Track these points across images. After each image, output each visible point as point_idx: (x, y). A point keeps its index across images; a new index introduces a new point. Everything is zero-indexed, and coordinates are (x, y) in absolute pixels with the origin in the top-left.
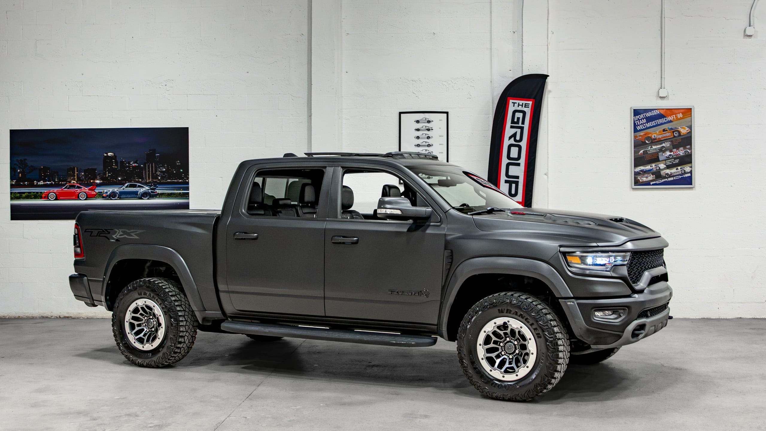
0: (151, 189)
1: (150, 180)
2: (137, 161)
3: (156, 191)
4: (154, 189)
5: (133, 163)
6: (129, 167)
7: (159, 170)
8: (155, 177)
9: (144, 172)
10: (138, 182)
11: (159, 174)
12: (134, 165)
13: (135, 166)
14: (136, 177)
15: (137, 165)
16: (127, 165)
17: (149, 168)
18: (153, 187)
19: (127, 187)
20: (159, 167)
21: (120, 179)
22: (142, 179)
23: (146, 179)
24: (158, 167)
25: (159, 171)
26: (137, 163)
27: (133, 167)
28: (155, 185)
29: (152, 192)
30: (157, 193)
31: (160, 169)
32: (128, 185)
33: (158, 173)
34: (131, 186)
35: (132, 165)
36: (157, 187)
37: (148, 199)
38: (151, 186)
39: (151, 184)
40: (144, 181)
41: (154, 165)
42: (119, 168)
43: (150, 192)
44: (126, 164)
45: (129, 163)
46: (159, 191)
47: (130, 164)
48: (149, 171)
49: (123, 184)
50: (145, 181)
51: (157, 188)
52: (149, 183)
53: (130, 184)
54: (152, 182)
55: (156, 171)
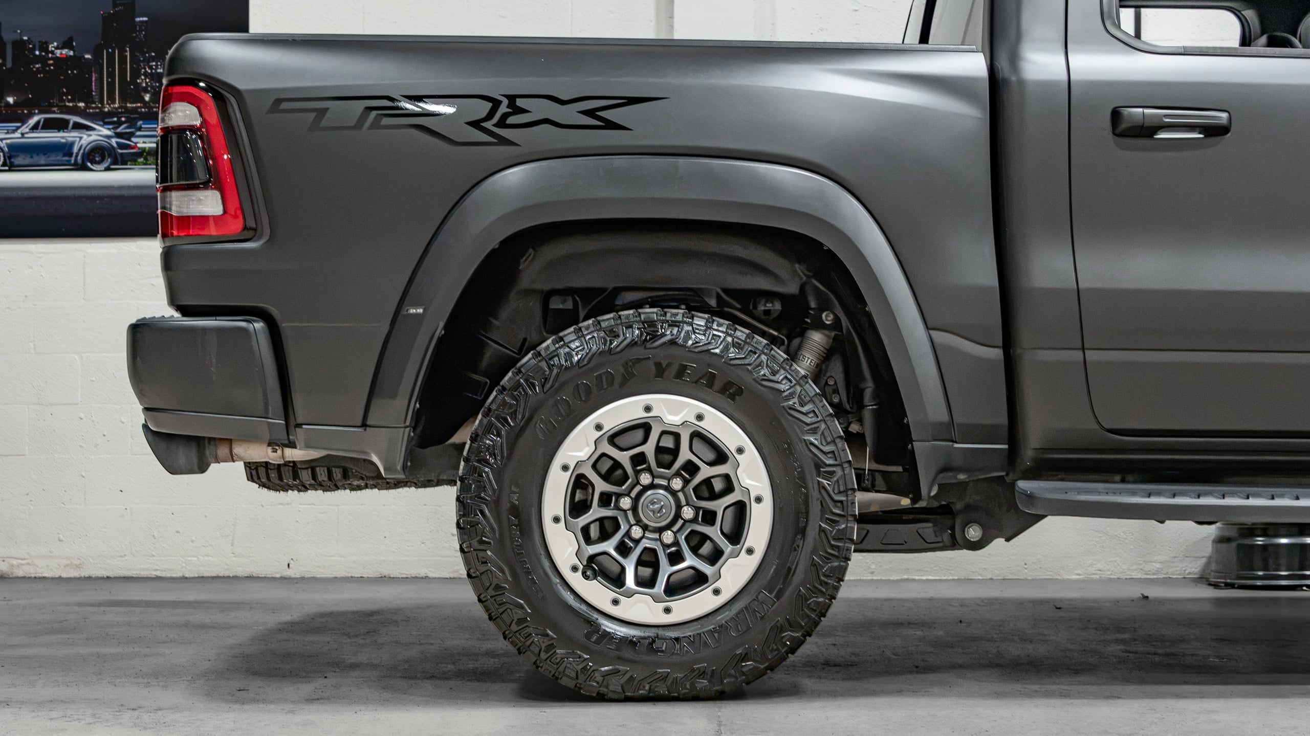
0: (118, 135)
1: (114, 102)
2: (71, 40)
3: (136, 143)
4: (129, 136)
5: (57, 48)
6: (43, 60)
7: (146, 72)
8: (131, 92)
9: (94, 79)
10: (75, 111)
11: (147, 83)
12: (61, 54)
13: (68, 58)
14: (66, 94)
15: (71, 53)
16: (37, 53)
17: (111, 63)
18: (125, 129)
19: (35, 128)
20: (148, 61)
21: (10, 100)
22: (88, 99)
23: (102, 102)
24: (143, 61)
25: (146, 74)
26: (71, 48)
27: (56, 59)
28: (132, 123)
29: (121, 146)
30: (139, 148)
31: (151, 68)
32: (38, 122)
33: (143, 81)
34: (49, 125)
35: (52, 52)
36: (140, 129)
37: (108, 169)
38: (120, 123)
39: (119, 118)
40: (93, 108)
41: (128, 54)
42: (9, 64)
43: (115, 145)
44: (34, 49)
45: (44, 47)
46: (144, 142)
47: (47, 52)
48: (111, 75)
49: (23, 120)
50: (97, 108)
51: (139, 133)
52: (111, 114)
53: (46, 120)
54: (122, 113)
55: (136, 74)
